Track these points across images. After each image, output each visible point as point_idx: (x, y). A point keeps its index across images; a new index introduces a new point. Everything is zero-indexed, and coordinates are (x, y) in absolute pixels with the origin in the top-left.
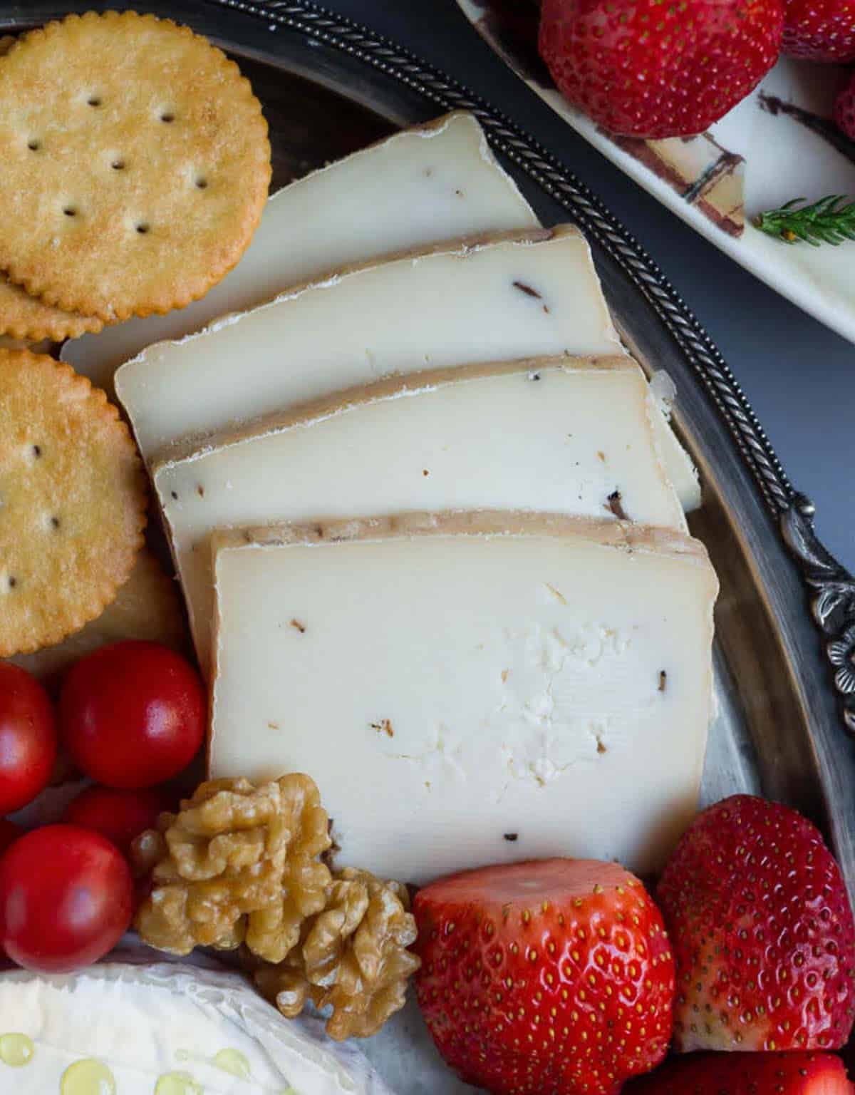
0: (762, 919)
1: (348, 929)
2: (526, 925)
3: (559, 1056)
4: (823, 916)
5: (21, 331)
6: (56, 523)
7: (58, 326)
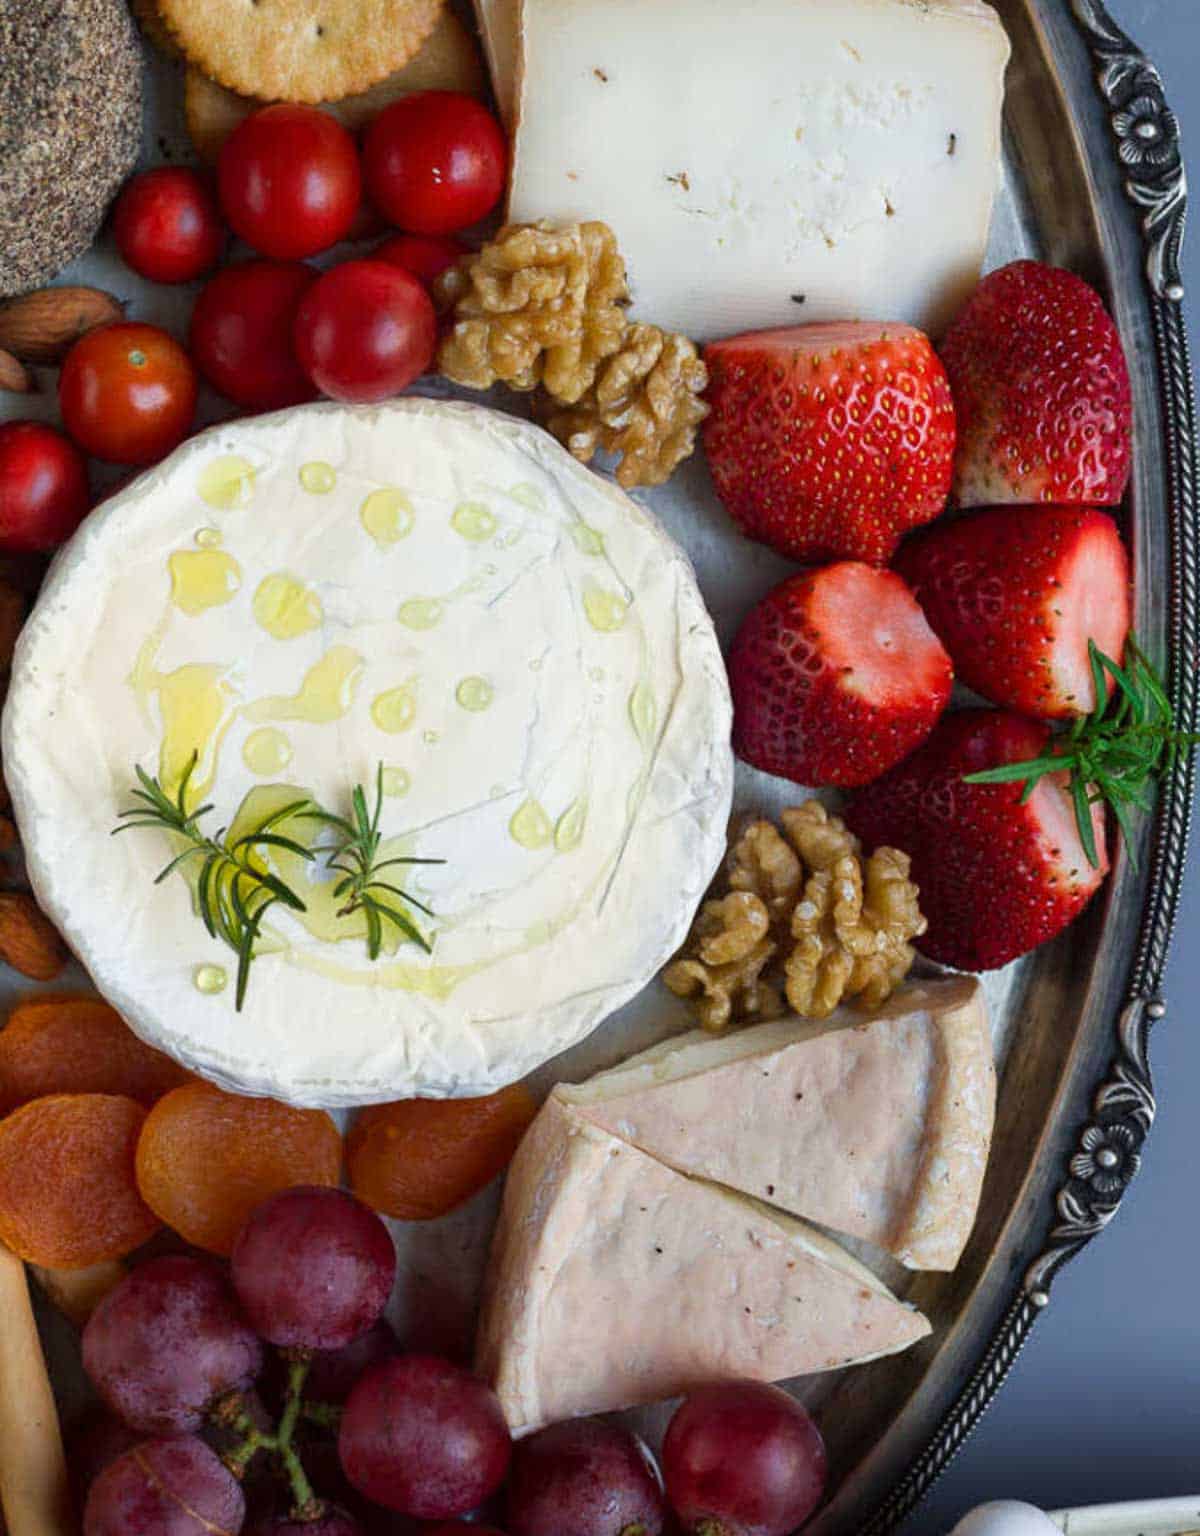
0: (1042, 374)
1: (643, 370)
2: (816, 368)
3: (843, 502)
4: (1102, 373)
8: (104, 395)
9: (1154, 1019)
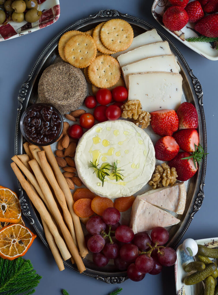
0: (188, 114)
1: (144, 116)
2: (163, 115)
3: (166, 129)
4: (194, 114)
5: (107, 53)
6: (111, 74)
7: (111, 53)
8: (84, 121)
9: (204, 186)
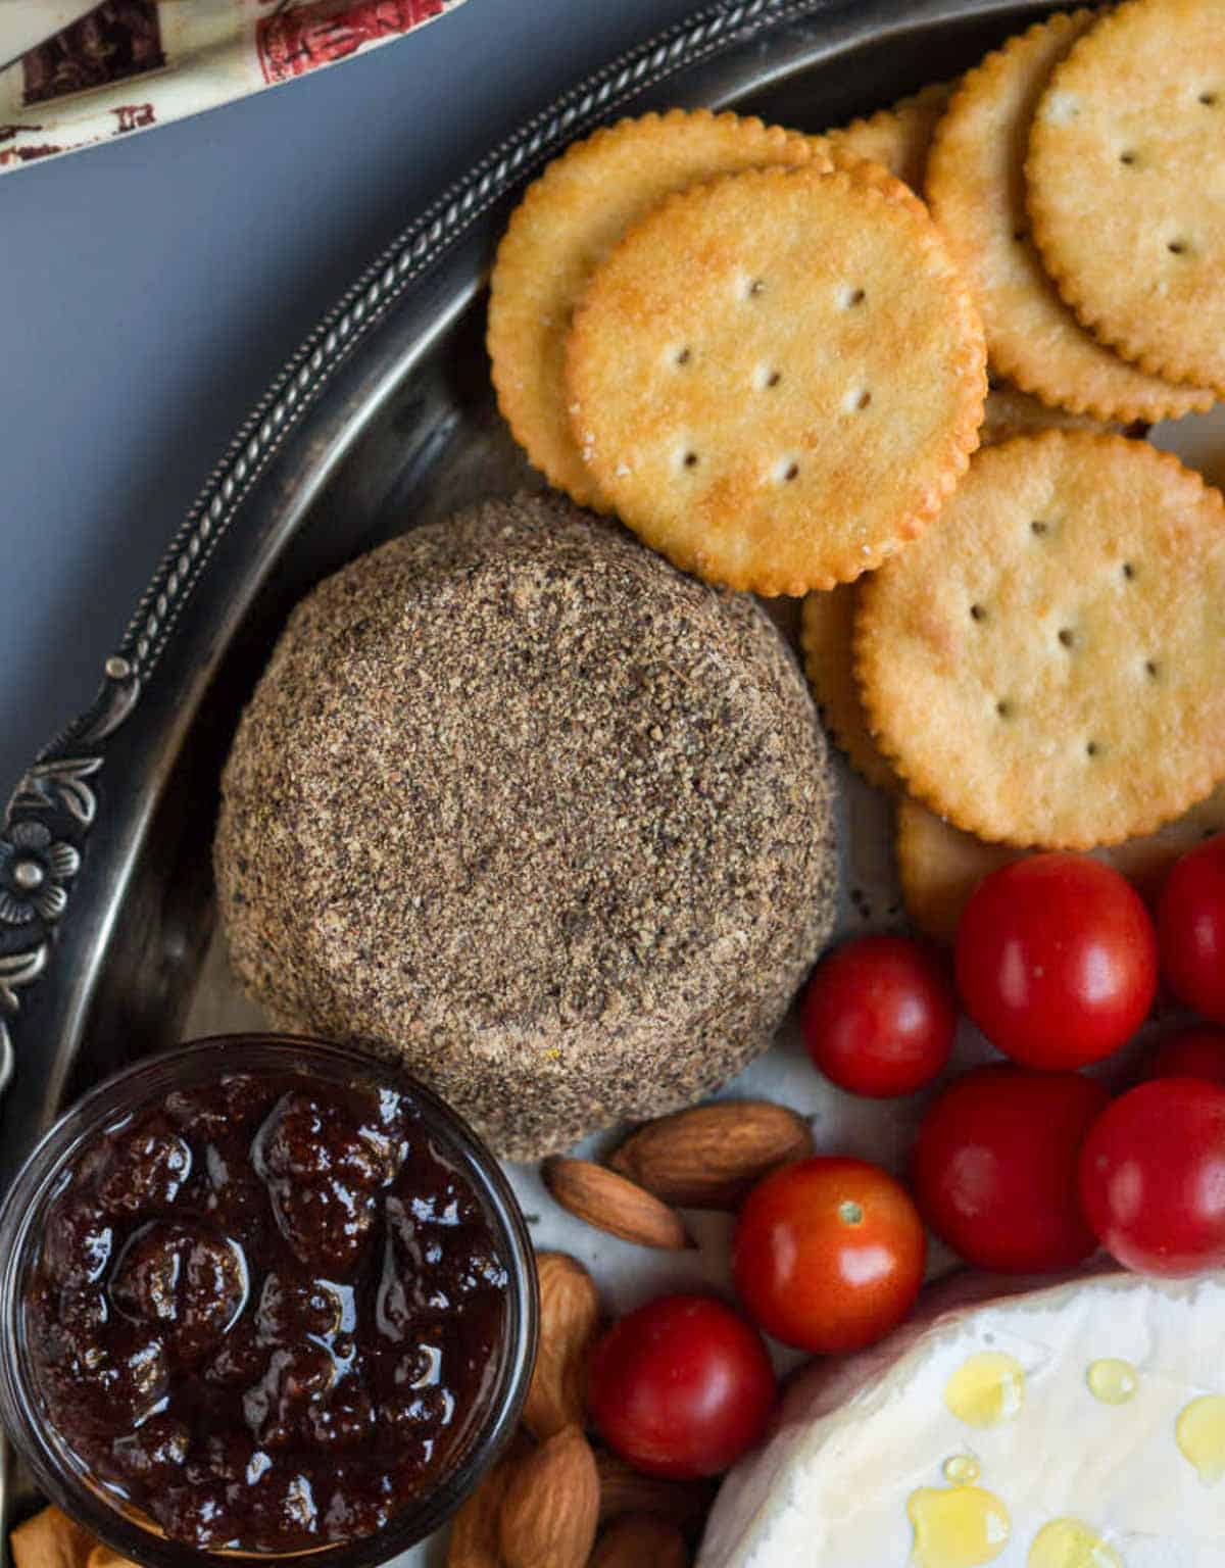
5: (1107, 408)
6: (1152, 668)
